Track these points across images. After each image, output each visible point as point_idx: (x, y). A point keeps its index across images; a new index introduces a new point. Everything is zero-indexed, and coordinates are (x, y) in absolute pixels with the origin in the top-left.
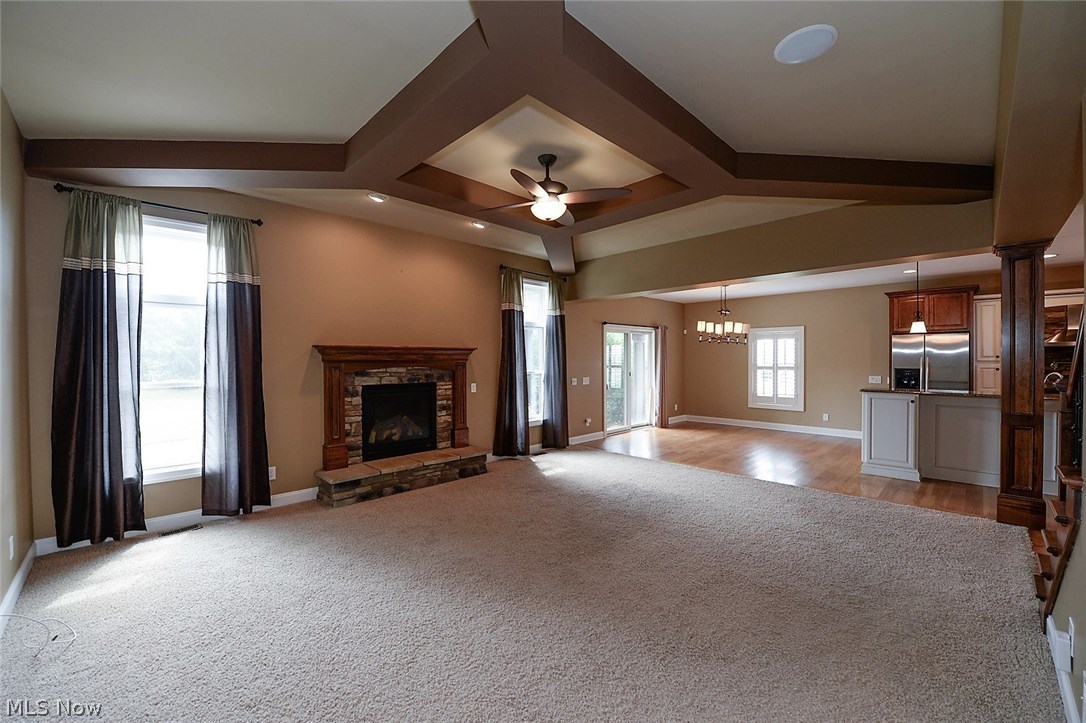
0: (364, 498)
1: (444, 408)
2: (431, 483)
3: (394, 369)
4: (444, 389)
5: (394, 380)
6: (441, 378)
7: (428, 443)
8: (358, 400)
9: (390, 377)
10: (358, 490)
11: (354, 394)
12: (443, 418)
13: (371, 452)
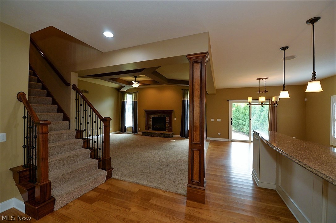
0: (146, 135)
1: (167, 123)
2: (157, 137)
3: (157, 114)
4: (167, 118)
5: (157, 116)
6: (167, 116)
7: (164, 130)
8: (151, 119)
9: (156, 115)
10: (145, 134)
11: (151, 118)
12: (167, 125)
13: (153, 129)
